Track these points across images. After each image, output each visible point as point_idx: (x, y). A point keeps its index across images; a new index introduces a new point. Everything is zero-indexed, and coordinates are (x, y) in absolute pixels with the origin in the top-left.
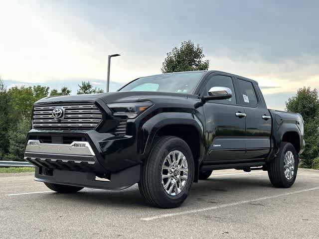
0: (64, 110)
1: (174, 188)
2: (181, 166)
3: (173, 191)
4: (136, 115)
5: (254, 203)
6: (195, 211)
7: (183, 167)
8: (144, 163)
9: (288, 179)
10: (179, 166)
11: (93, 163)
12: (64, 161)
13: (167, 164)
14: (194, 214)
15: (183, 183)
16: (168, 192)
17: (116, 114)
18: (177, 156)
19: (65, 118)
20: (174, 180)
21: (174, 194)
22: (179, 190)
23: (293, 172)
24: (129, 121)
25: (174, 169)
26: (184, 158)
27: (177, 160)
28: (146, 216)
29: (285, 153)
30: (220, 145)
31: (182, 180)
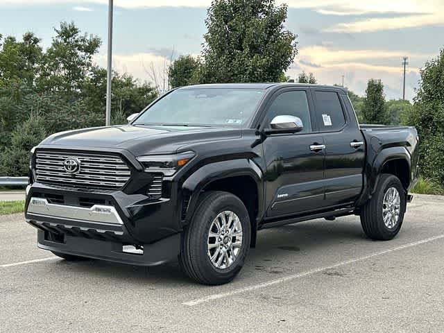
0: (80, 162)
1: (223, 259)
2: (233, 229)
3: (222, 263)
4: (175, 171)
5: (330, 271)
6: (251, 288)
7: (235, 231)
8: (185, 231)
9: (390, 227)
10: (230, 230)
11: (121, 233)
12: (82, 229)
13: (215, 230)
14: (248, 293)
15: (236, 251)
16: (217, 265)
17: (147, 170)
18: (227, 217)
19: (80, 173)
20: (224, 248)
21: (224, 267)
22: (230, 261)
23: (397, 217)
24: (165, 179)
25: (223, 235)
26: (237, 218)
27: (227, 223)
28: (190, 299)
29: (385, 192)
30: (286, 195)
31: (234, 248)
